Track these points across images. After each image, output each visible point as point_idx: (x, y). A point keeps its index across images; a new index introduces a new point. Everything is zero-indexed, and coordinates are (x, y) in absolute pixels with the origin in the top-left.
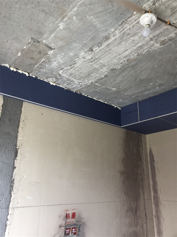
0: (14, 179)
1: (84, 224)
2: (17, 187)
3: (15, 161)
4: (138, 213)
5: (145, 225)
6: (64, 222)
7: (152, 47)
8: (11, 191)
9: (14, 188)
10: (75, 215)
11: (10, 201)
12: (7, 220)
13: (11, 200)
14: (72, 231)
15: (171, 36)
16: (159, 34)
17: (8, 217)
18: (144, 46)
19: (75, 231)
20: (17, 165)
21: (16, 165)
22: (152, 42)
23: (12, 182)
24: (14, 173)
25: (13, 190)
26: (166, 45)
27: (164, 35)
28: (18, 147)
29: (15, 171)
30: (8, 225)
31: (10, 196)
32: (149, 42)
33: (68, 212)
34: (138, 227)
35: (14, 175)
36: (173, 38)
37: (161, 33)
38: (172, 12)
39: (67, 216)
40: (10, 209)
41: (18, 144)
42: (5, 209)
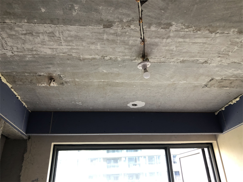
7: (179, 29)
15: (155, 27)
16: (159, 38)
18: (181, 35)
22: (171, 34)
26: (169, 22)
27: (157, 34)
32: (172, 37)
36: (156, 24)
37: (156, 37)
38: (133, 47)
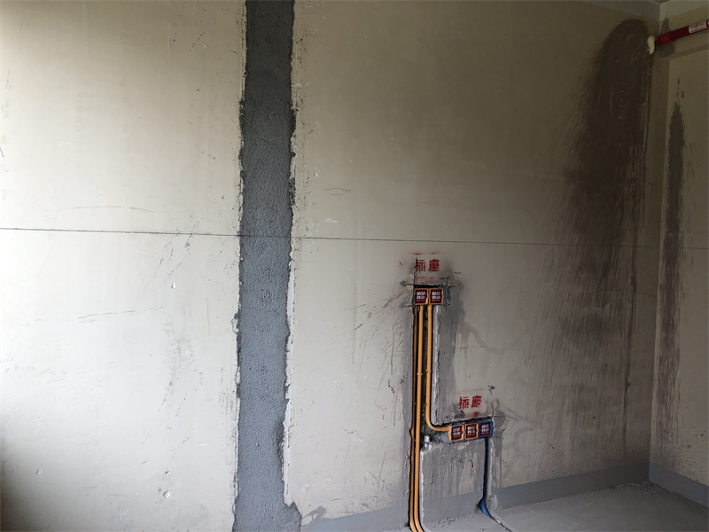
0: (294, 179)
1: (460, 286)
2: (302, 197)
3: (292, 139)
4: (611, 277)
5: (629, 306)
6: (412, 276)
8: (290, 204)
9: (296, 198)
10: (438, 265)
11: (292, 225)
12: (290, 259)
13: (294, 221)
14: (431, 295)
17: (291, 254)
19: (439, 297)
20: (297, 149)
21: (295, 148)
23: (291, 185)
24: (293, 167)
25: (294, 202)
28: (294, 107)
29: (295, 161)
30: (292, 269)
31: (290, 213)
33: (420, 258)
34: (608, 306)
35: (292, 170)
39: (418, 266)
40: (293, 240)
41: (295, 99)
42: (284, 239)
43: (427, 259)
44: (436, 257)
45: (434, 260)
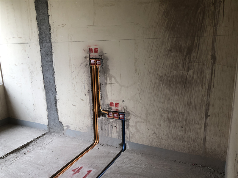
0: (50, 24)
1: (107, 59)
3: (48, 10)
4: (194, 55)
8: (50, 32)
13: (51, 37)
14: (96, 62)
17: (52, 48)
20: (50, 13)
29: (50, 18)
30: (53, 52)
39: (90, 51)
40: (52, 43)
43: (93, 48)
44: (96, 47)
45: (96, 48)
